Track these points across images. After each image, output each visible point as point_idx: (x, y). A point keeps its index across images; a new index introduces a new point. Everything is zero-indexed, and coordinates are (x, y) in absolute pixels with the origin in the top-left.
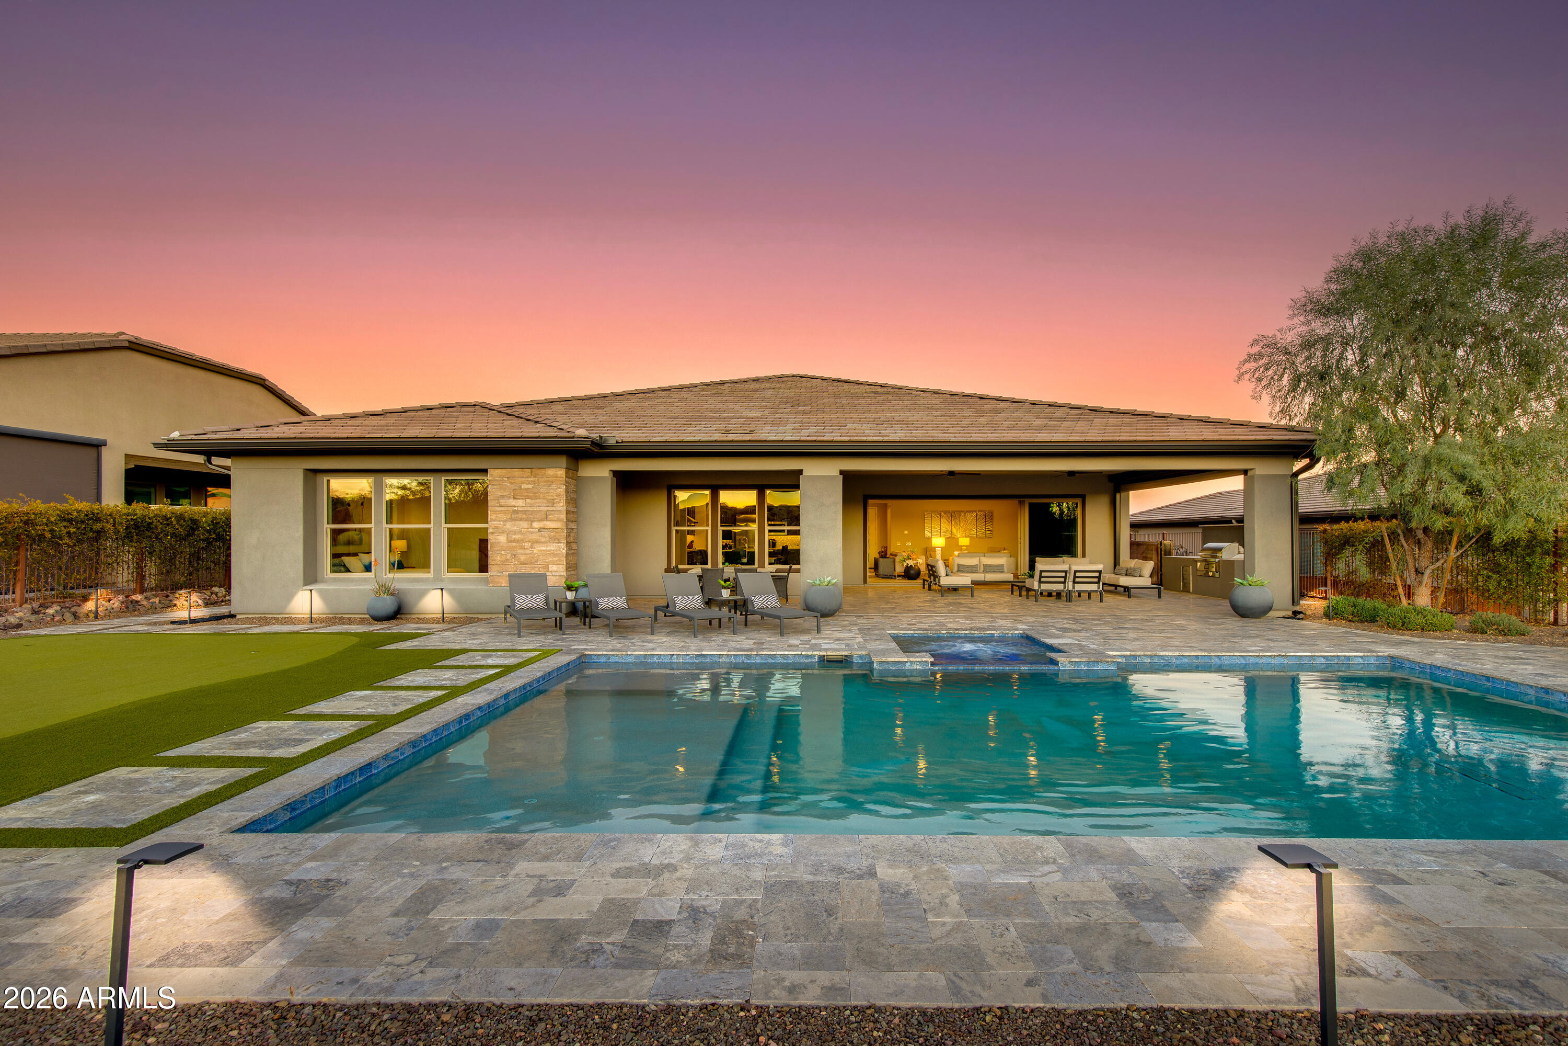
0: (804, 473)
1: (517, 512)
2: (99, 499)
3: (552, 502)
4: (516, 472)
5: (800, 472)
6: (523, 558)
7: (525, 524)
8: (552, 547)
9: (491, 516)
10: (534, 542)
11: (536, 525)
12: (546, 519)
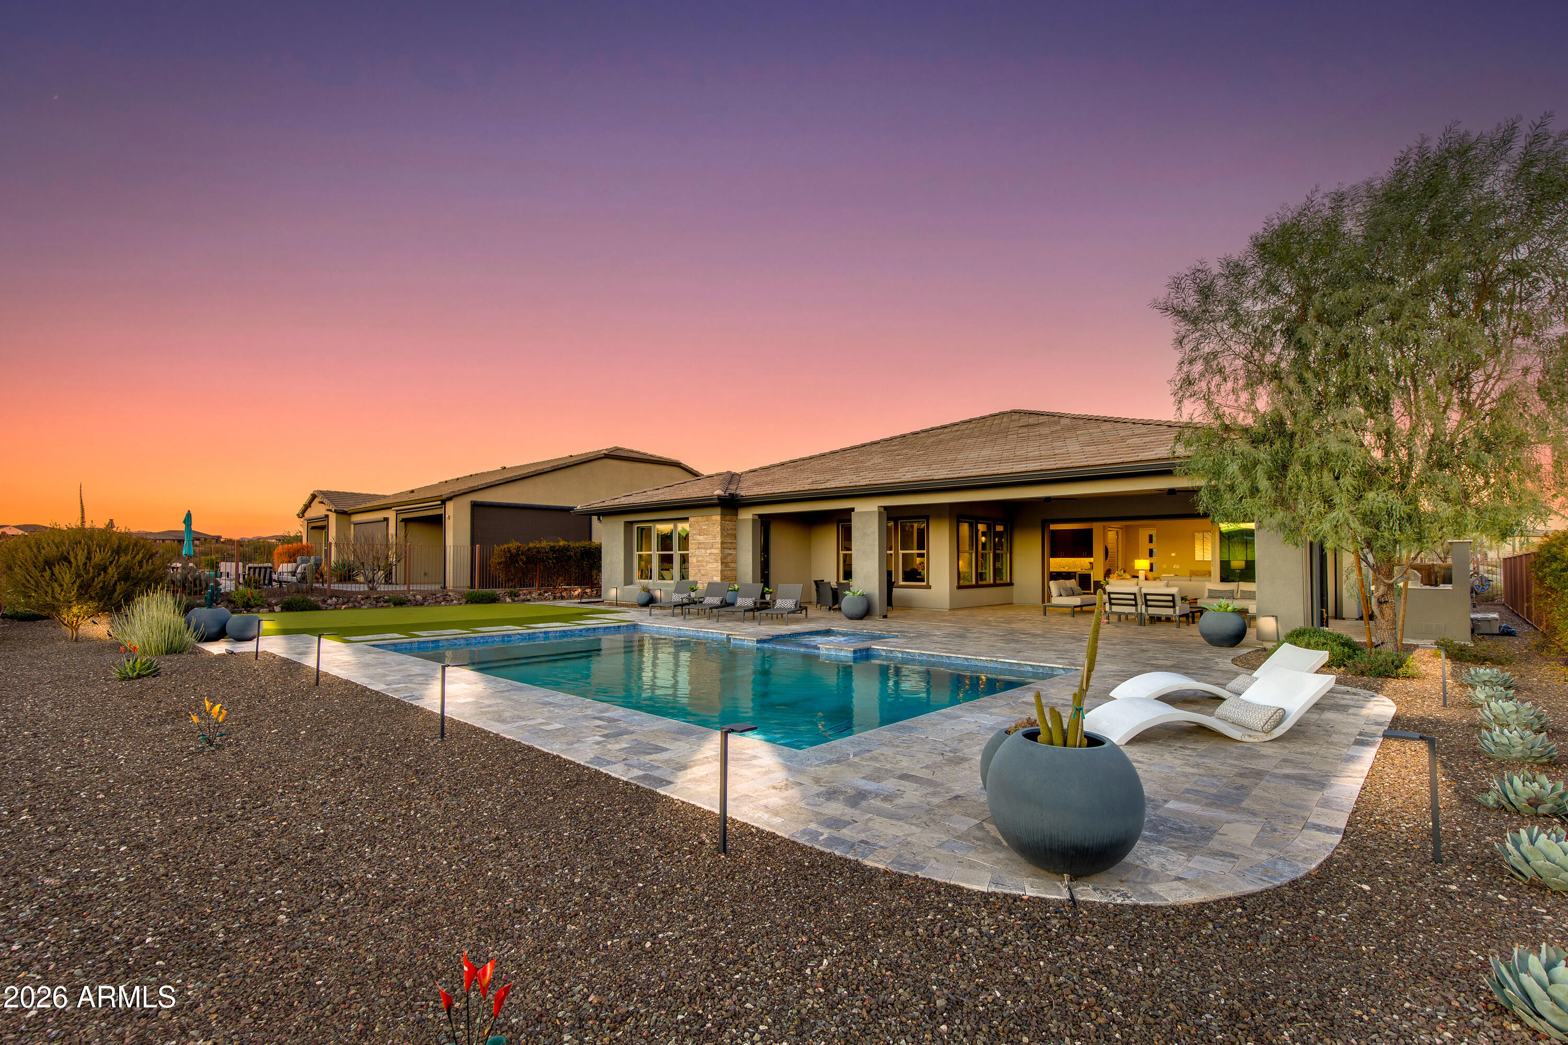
0: (856, 510)
1: (700, 543)
2: (590, 539)
3: (715, 537)
4: (700, 519)
5: (853, 509)
6: (703, 572)
7: (703, 551)
8: (715, 565)
9: (690, 546)
10: (708, 562)
11: (708, 551)
12: (712, 548)
